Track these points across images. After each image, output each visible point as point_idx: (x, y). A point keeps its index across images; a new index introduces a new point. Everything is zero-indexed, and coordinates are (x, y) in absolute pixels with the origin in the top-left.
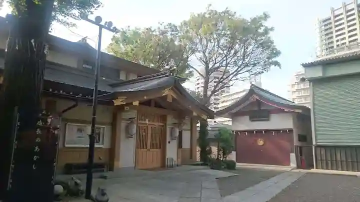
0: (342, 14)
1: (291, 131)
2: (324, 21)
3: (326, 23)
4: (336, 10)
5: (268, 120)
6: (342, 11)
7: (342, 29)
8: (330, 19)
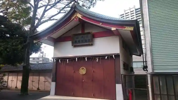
0: (129, 13)
1: (117, 56)
2: (121, 15)
3: (122, 16)
4: (126, 11)
5: (92, 45)
6: (129, 11)
7: (128, 17)
8: (123, 14)
